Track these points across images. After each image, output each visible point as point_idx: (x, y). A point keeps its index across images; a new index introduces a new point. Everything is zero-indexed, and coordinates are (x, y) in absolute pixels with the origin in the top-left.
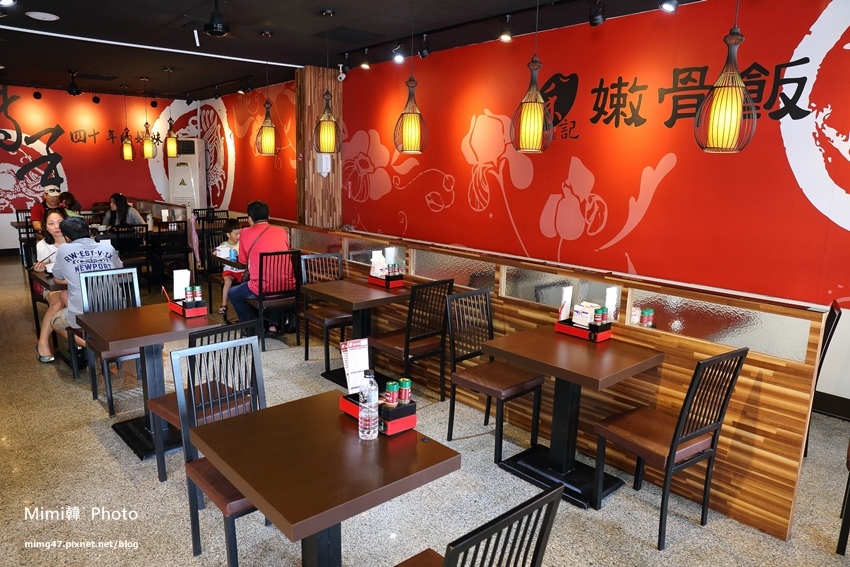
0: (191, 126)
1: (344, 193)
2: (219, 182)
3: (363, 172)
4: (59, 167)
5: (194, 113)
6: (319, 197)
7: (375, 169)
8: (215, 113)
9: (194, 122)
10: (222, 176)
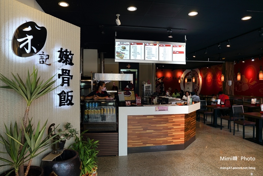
0: (189, 75)
1: (235, 90)
2: (197, 88)
3: (240, 85)
4: (163, 85)
5: (190, 72)
6: (229, 90)
7: (244, 84)
8: (196, 72)
9: (190, 74)
10: (198, 87)
